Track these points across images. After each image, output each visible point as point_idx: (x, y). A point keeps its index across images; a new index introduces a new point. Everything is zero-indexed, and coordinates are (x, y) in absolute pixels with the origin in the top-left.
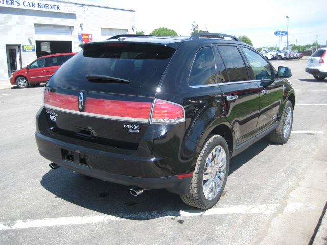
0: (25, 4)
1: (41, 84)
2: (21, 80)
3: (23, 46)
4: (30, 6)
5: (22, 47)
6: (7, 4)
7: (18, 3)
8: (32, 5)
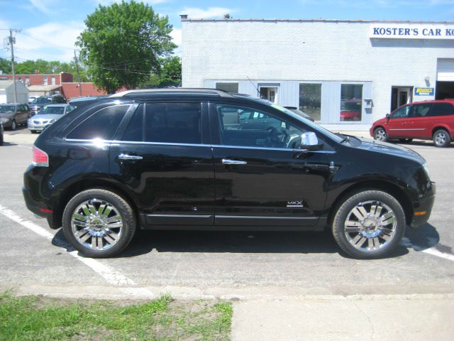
0: (425, 32)
1: (414, 140)
2: (379, 132)
3: (416, 89)
4: (433, 34)
5: (414, 90)
6: (400, 34)
7: (415, 31)
8: (437, 32)
